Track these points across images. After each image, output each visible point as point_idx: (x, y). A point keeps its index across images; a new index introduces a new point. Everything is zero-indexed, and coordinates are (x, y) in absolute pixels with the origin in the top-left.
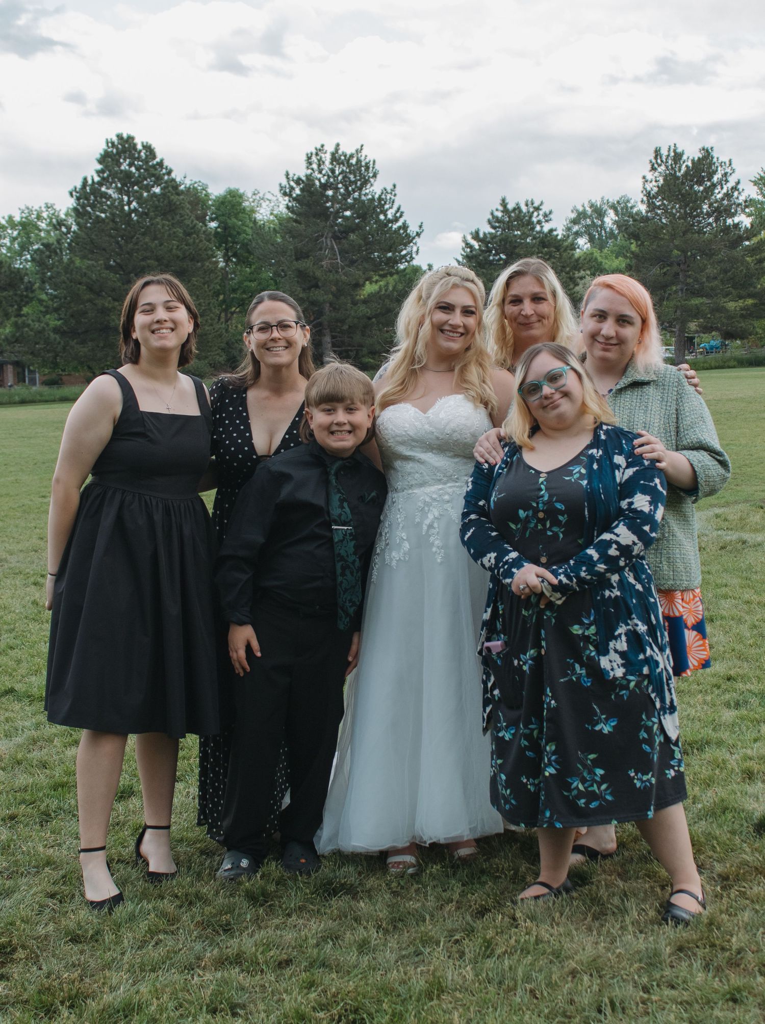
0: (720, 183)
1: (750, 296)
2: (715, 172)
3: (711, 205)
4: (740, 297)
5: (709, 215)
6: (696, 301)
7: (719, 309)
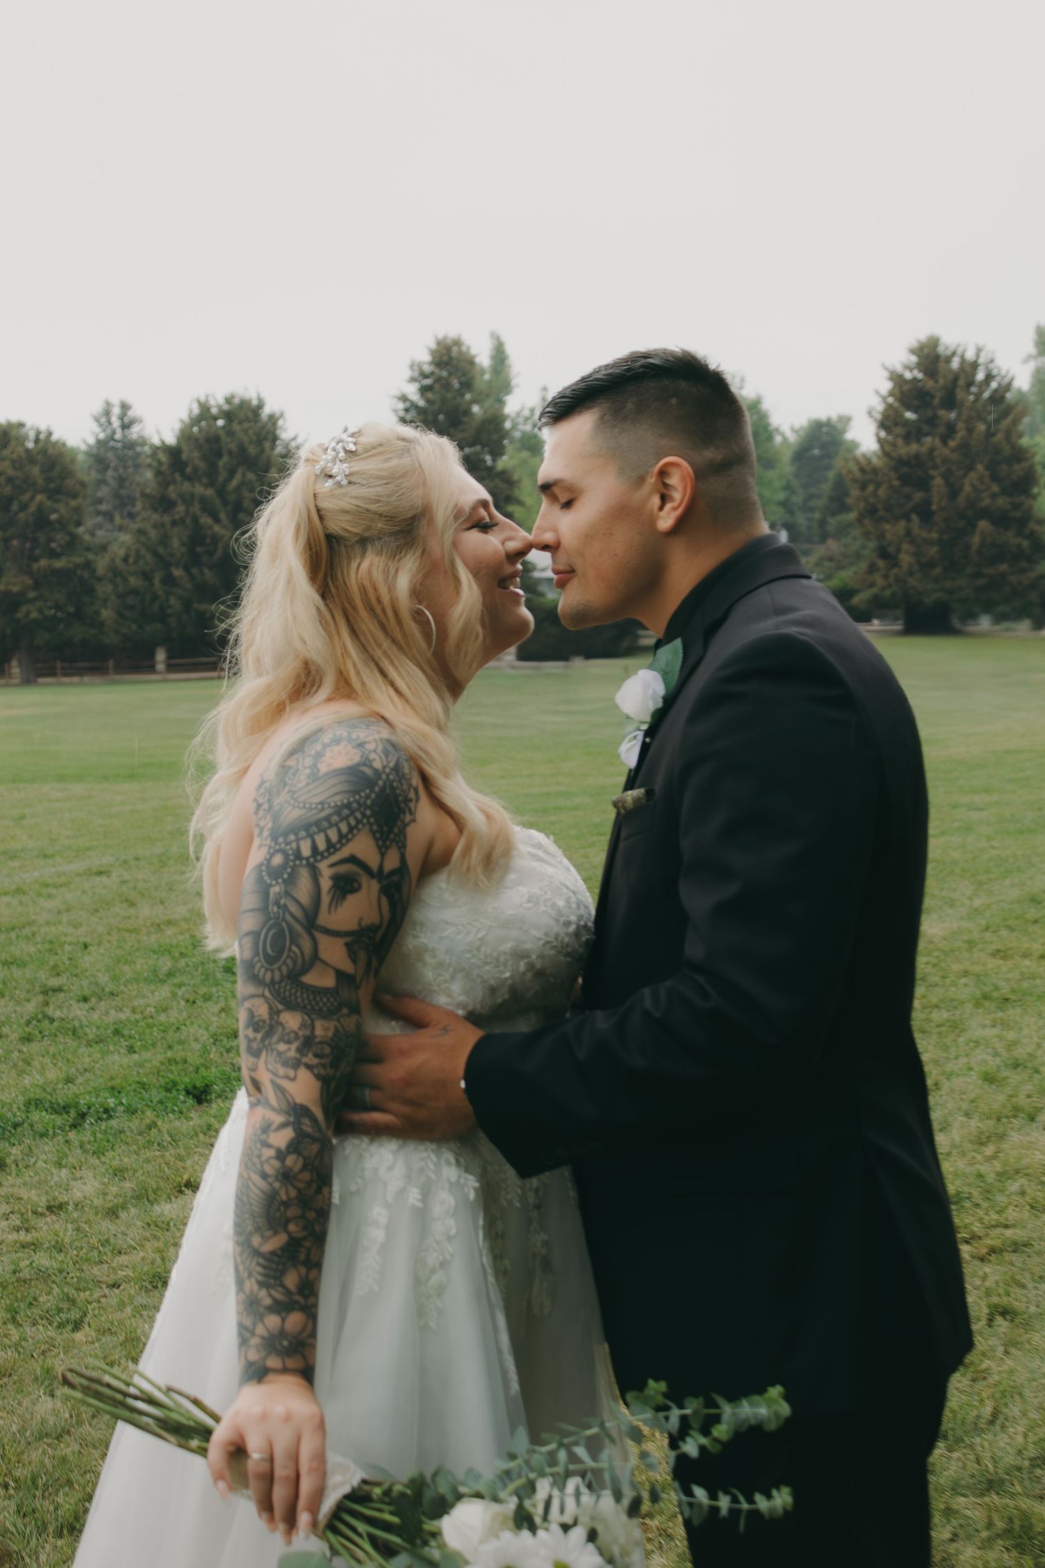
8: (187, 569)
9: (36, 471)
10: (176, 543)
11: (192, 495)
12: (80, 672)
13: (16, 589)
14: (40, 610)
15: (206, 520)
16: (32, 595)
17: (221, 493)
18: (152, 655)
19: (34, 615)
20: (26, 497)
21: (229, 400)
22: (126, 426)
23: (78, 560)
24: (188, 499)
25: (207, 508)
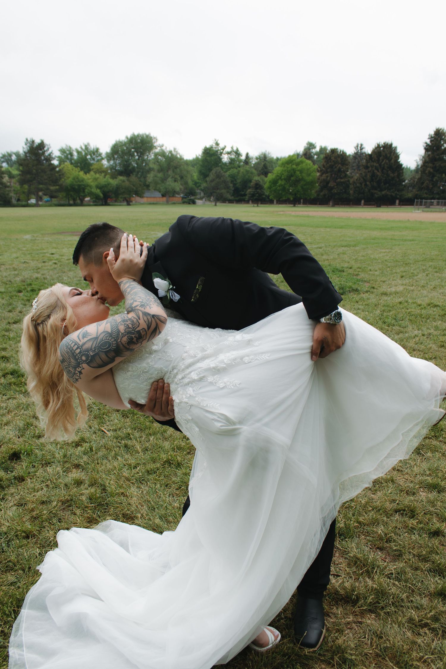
0: (47, 151)
1: (57, 185)
2: (45, 147)
3: (44, 157)
4: (54, 186)
5: (44, 160)
6: (41, 186)
7: (48, 189)
8: (370, 182)
9: (339, 159)
10: (368, 176)
11: (373, 165)
12: (345, 205)
13: (332, 186)
14: (337, 191)
15: (376, 171)
16: (335, 187)
17: (380, 165)
18: (361, 201)
19: (336, 191)
20: (336, 165)
21: (384, 143)
22: (361, 149)
23: (346, 180)
24: (372, 166)
25: (377, 169)
